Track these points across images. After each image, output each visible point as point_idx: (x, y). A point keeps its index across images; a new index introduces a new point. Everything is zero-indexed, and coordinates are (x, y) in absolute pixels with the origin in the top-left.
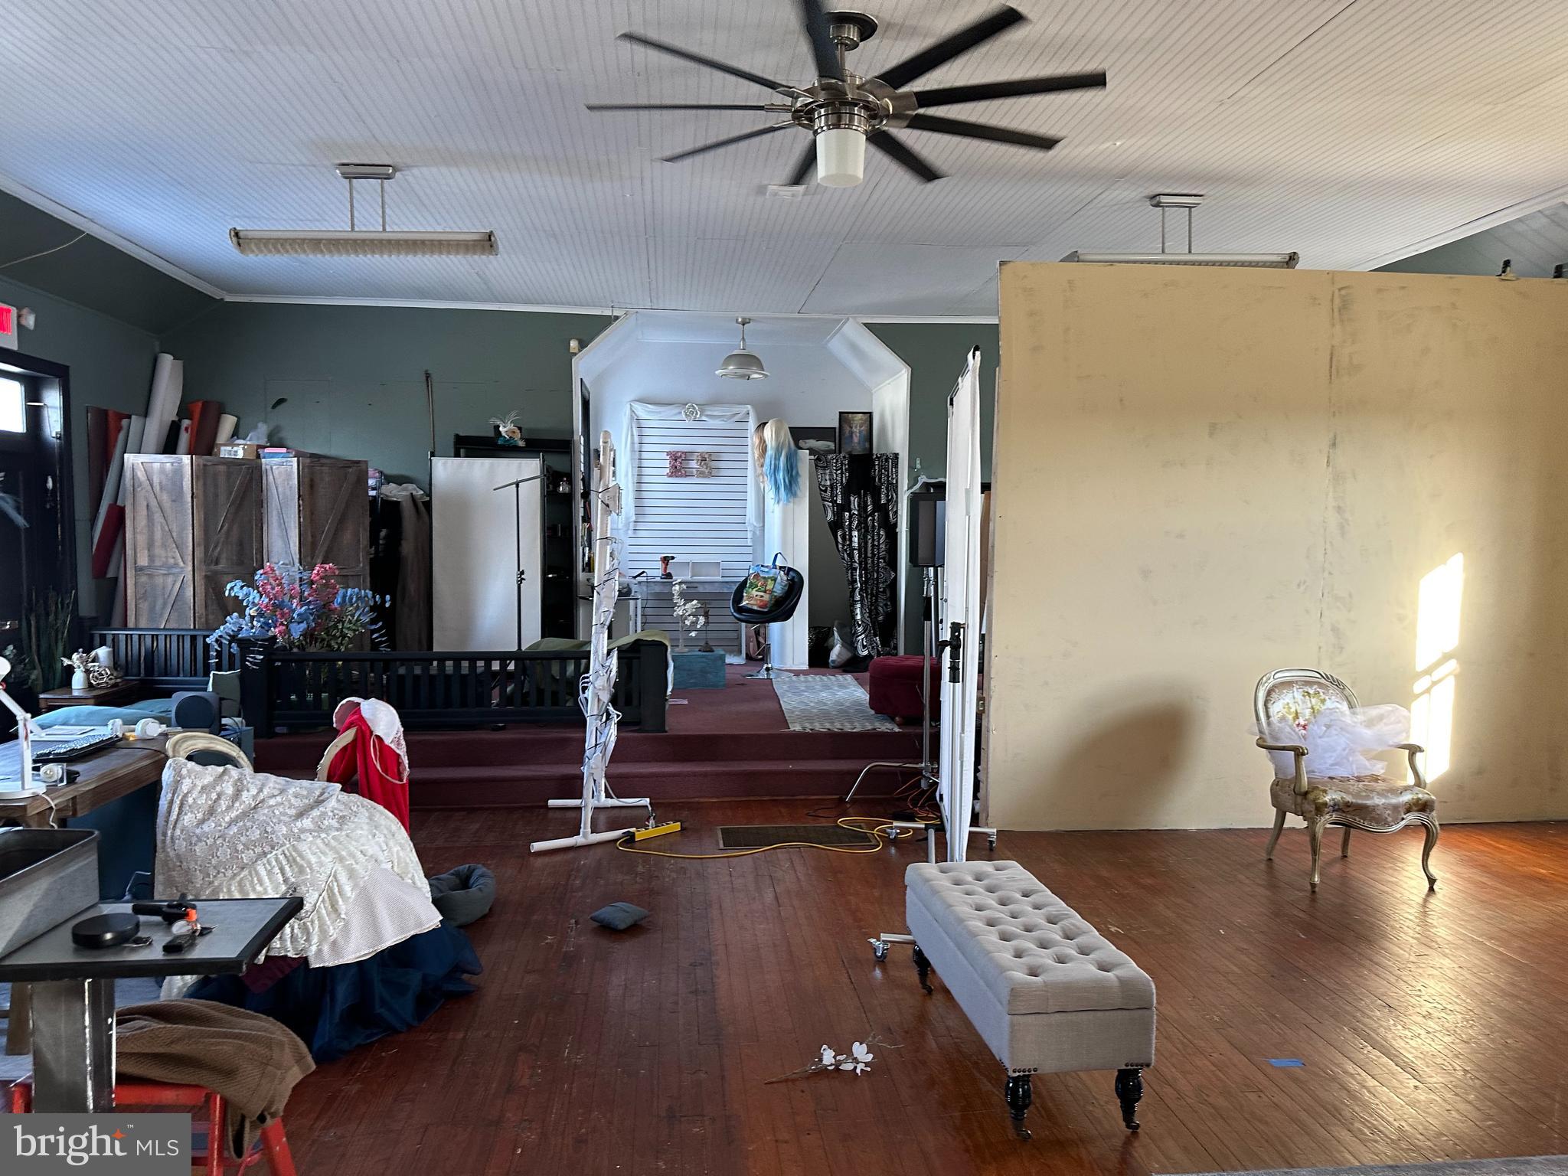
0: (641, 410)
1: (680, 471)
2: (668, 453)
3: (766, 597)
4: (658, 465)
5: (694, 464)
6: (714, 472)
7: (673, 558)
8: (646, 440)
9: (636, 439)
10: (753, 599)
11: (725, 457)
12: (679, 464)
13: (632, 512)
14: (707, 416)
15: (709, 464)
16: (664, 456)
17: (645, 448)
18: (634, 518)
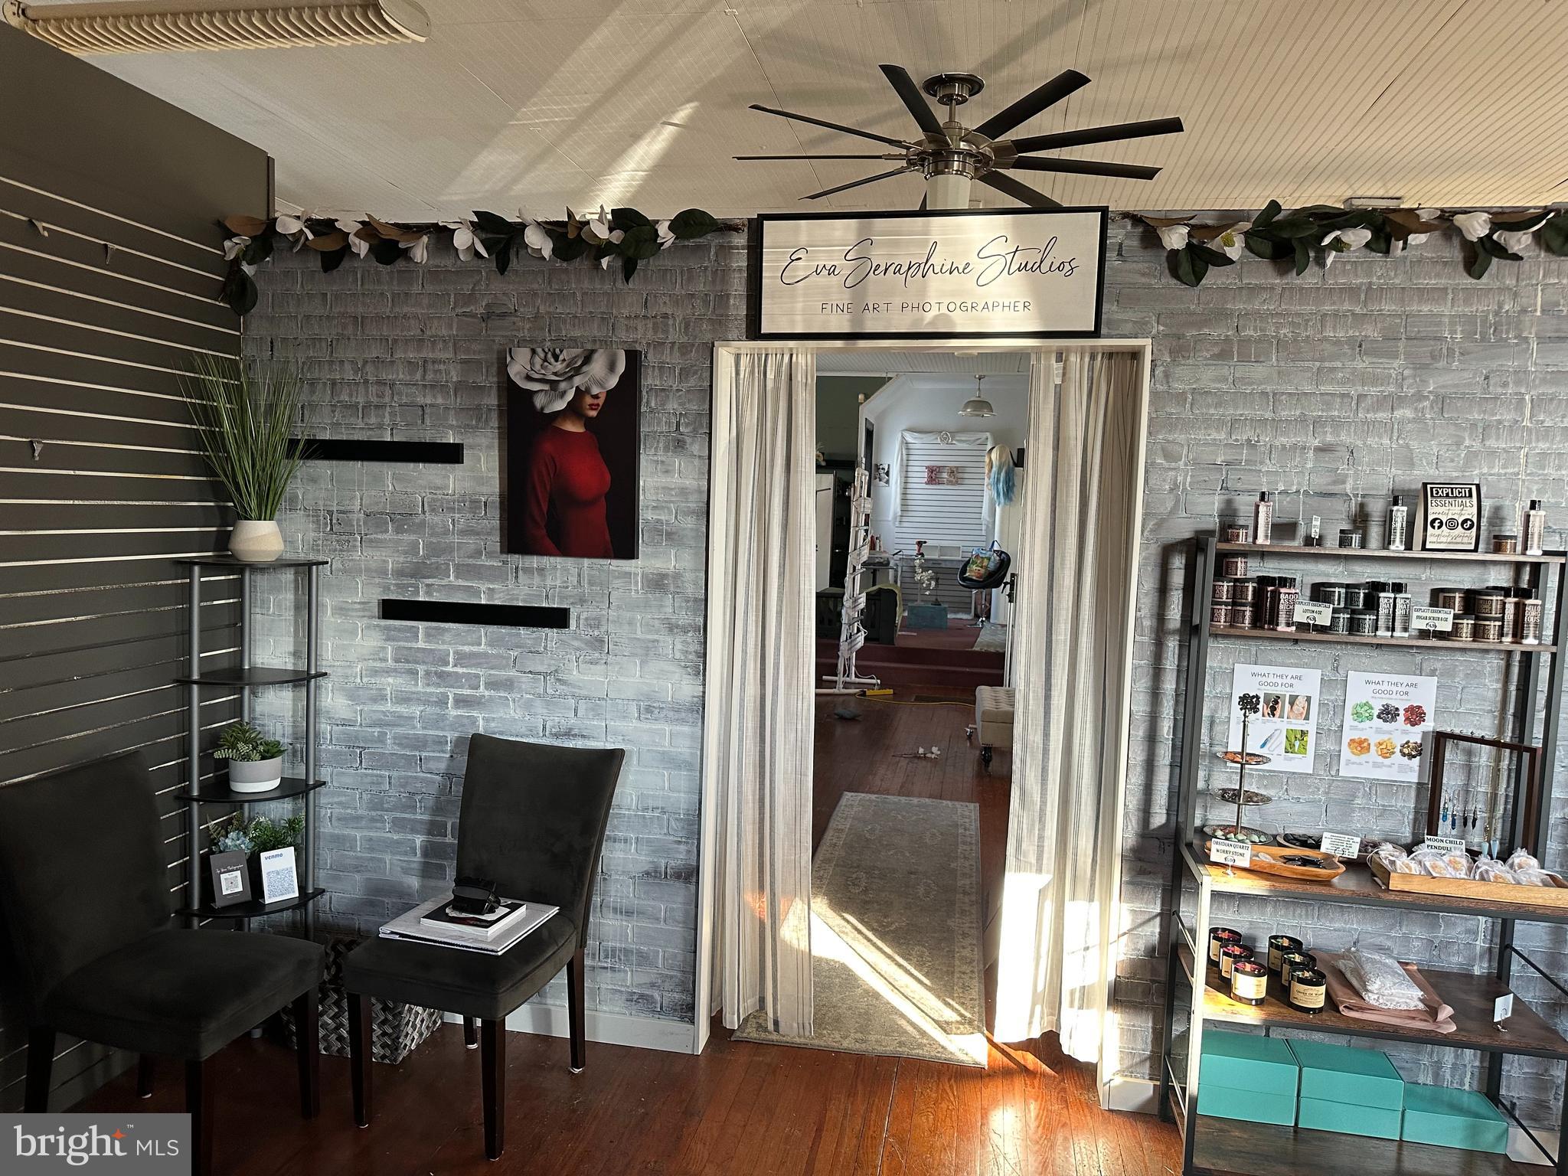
0: (909, 437)
1: (934, 480)
2: (927, 467)
3: (983, 571)
4: (919, 475)
5: (945, 475)
6: (960, 481)
7: (925, 542)
8: (912, 458)
9: (905, 457)
10: (973, 572)
11: (968, 470)
12: (934, 475)
13: (899, 510)
14: (957, 441)
15: (956, 475)
16: (924, 469)
17: (911, 463)
18: (900, 514)
